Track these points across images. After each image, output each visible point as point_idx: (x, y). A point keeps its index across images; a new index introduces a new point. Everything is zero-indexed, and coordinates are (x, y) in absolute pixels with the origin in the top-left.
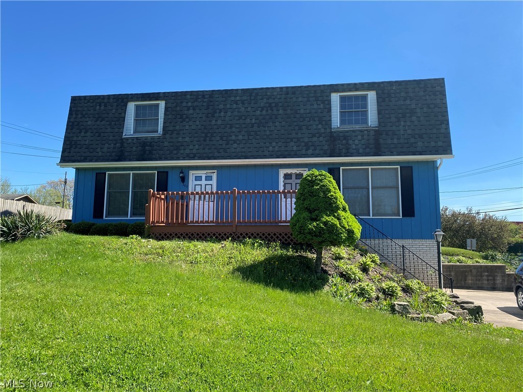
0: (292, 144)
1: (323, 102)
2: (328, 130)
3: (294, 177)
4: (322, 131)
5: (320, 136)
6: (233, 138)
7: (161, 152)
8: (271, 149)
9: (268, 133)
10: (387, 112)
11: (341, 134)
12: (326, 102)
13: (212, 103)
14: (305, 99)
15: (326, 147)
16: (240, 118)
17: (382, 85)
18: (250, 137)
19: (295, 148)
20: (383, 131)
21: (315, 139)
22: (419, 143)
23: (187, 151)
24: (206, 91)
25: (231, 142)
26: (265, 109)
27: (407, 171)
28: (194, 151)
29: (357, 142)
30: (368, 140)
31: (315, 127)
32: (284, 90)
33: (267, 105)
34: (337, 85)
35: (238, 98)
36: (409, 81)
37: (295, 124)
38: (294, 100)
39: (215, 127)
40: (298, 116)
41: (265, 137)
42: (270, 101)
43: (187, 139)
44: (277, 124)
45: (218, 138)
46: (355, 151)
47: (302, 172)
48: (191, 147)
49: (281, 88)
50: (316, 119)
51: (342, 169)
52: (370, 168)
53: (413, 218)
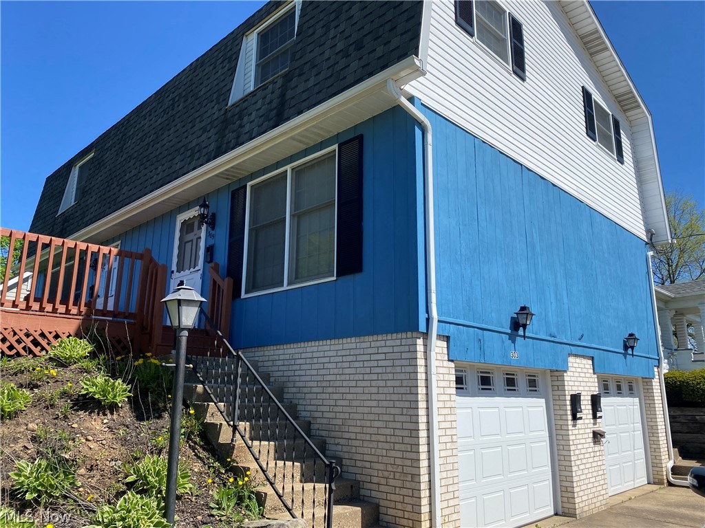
1: (230, 59)
2: (223, 111)
3: (196, 224)
4: (216, 115)
5: (212, 128)
6: (127, 176)
8: (154, 178)
10: (311, 22)
15: (212, 147)
25: (123, 185)
27: (352, 150)
29: (254, 115)
30: (271, 102)
31: (209, 113)
46: (247, 136)
50: (215, 96)
51: (252, 187)
52: (288, 168)
53: (358, 276)
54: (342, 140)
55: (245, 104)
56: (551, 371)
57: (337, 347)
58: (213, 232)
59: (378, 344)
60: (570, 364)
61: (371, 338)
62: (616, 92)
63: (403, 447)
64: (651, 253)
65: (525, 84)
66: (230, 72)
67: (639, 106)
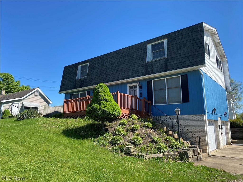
0: (130, 72)
1: (144, 50)
2: (145, 63)
3: (134, 87)
4: (142, 63)
5: (141, 66)
6: (109, 73)
7: (86, 83)
8: (122, 76)
9: (121, 69)
10: (172, 48)
11: (150, 64)
12: (145, 49)
13: (103, 60)
14: (137, 50)
15: (143, 71)
16: (112, 64)
17: (170, 35)
18: (115, 72)
19: (131, 74)
20: (169, 58)
21: (139, 68)
22: (187, 61)
23: (94, 82)
24: (102, 55)
25: (108, 75)
26: (121, 58)
27: (185, 77)
28: (96, 82)
29: (157, 66)
30: (162, 64)
31: (139, 62)
32: (129, 48)
33: (122, 56)
34: (150, 40)
35: (112, 56)
36: (184, 29)
37: (132, 62)
38: (132, 51)
39: (103, 70)
40: (133, 58)
41: (120, 71)
42: (123, 54)
43: (94, 77)
44: (125, 64)
45: (104, 74)
46: (156, 71)
47: (136, 85)
48: (95, 80)
49: (128, 47)
50: (140, 58)
51: (153, 81)
52: (166, 78)
53: (188, 103)
54: (181, 75)
55: (153, 63)
56: (215, 120)
57: (183, 117)
58: (141, 90)
59: (194, 116)
60: (218, 119)
61: (192, 115)
62: (220, 54)
63: (202, 135)
64: (227, 92)
65: (210, 59)
66: (145, 53)
67: (225, 58)
